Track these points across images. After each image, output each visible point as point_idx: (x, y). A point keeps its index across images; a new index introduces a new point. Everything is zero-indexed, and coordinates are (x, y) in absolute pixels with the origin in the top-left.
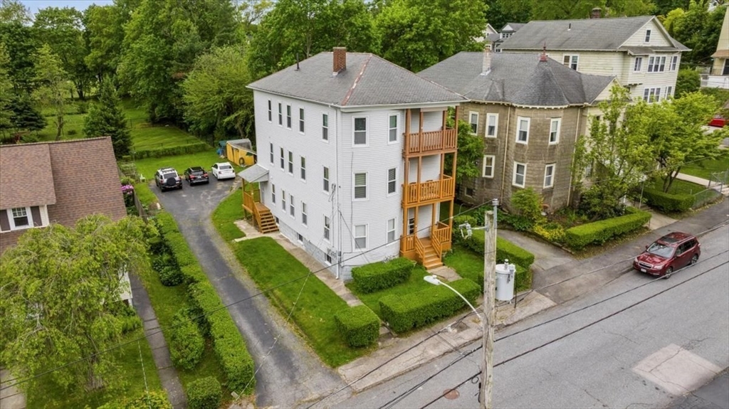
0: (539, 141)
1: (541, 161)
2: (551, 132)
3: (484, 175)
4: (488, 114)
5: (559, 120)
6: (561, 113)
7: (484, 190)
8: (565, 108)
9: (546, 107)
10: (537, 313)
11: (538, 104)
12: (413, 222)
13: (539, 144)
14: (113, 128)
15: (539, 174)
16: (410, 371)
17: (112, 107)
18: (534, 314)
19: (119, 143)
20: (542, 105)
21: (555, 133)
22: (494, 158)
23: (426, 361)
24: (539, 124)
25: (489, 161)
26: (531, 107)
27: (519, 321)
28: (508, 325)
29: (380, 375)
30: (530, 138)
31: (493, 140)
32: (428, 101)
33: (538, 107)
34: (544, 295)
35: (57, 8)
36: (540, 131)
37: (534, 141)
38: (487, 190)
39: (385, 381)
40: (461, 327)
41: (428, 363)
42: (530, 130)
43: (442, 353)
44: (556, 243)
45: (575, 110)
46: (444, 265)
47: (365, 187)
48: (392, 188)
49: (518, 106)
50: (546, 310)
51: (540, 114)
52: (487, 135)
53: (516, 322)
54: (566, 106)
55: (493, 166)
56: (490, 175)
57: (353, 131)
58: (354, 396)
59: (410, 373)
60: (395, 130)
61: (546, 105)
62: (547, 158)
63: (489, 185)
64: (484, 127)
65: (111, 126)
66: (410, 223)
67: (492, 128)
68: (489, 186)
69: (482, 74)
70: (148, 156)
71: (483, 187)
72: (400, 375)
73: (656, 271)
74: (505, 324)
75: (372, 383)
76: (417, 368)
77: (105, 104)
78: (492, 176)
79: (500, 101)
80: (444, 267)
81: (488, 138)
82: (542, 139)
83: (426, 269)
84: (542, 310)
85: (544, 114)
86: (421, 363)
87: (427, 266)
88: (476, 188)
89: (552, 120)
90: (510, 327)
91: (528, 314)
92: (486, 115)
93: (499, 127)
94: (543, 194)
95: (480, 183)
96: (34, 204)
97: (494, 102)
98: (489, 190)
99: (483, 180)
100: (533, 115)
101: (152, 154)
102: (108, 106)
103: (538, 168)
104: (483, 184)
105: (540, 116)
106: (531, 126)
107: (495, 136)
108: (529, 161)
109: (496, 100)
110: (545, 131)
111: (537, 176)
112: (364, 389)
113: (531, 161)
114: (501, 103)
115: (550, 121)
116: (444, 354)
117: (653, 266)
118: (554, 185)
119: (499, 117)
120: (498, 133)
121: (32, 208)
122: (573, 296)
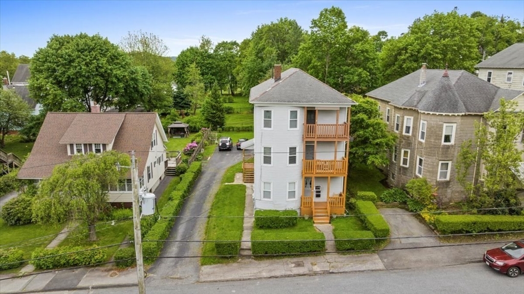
0: (433, 140)
1: (434, 157)
2: (444, 134)
3: (401, 164)
4: (405, 117)
5: (455, 125)
6: (459, 120)
7: (401, 176)
8: (462, 115)
9: (437, 114)
10: (363, 271)
11: (431, 111)
12: (319, 189)
13: (433, 143)
14: (214, 112)
15: (432, 168)
16: (240, 280)
17: (216, 99)
18: (359, 271)
19: (216, 121)
20: (434, 111)
21: (451, 135)
22: (409, 151)
23: (255, 277)
24: (433, 127)
25: (406, 153)
26: (426, 112)
27: (343, 272)
28: (332, 273)
29: (221, 277)
30: (426, 138)
31: (408, 137)
32: (320, 102)
33: (431, 113)
34: (382, 260)
35: (227, 42)
36: (434, 132)
37: (429, 140)
38: (404, 177)
39: (220, 281)
40: (298, 265)
41: (255, 279)
42: (427, 131)
43: (269, 276)
44: (431, 226)
45: (477, 118)
46: (330, 223)
47: (270, 157)
48: (292, 160)
49: (422, 112)
50: (373, 271)
51: (434, 118)
52: (404, 133)
53: (341, 273)
54: (464, 114)
55: (408, 158)
56: (406, 165)
57: (263, 119)
58: (196, 284)
59: (239, 282)
60: (296, 121)
61: (437, 112)
62: (440, 156)
63: (405, 172)
64: (402, 127)
65: (214, 110)
66: (316, 189)
67: (408, 128)
68: (405, 174)
69: (419, 86)
70: (233, 130)
71: (400, 174)
72: (232, 281)
73: (497, 266)
74: (331, 271)
75: (212, 279)
76: (246, 280)
77: (212, 97)
78: (407, 166)
79: (413, 107)
80: (330, 225)
81: (405, 136)
82: (435, 139)
83: (314, 223)
84: (369, 270)
85: (438, 119)
86: (251, 277)
87: (315, 221)
88: (396, 174)
89: (445, 125)
90: (334, 274)
91: (355, 270)
92: (403, 117)
93: (413, 127)
94: (437, 185)
95: (398, 170)
96: (105, 143)
97: (408, 108)
98: (405, 177)
99: (400, 168)
100: (428, 120)
101: (235, 129)
102: (214, 98)
103: (433, 162)
104: (400, 171)
105: (434, 121)
106: (427, 128)
107: (410, 134)
108: (425, 156)
109: (410, 106)
110: (438, 133)
111: (431, 169)
112: (204, 282)
113: (427, 156)
114: (414, 108)
115: (443, 125)
116: (270, 277)
117: (495, 260)
118: (450, 179)
119: (414, 120)
120: (413, 132)
121: (103, 145)
122: (405, 267)
